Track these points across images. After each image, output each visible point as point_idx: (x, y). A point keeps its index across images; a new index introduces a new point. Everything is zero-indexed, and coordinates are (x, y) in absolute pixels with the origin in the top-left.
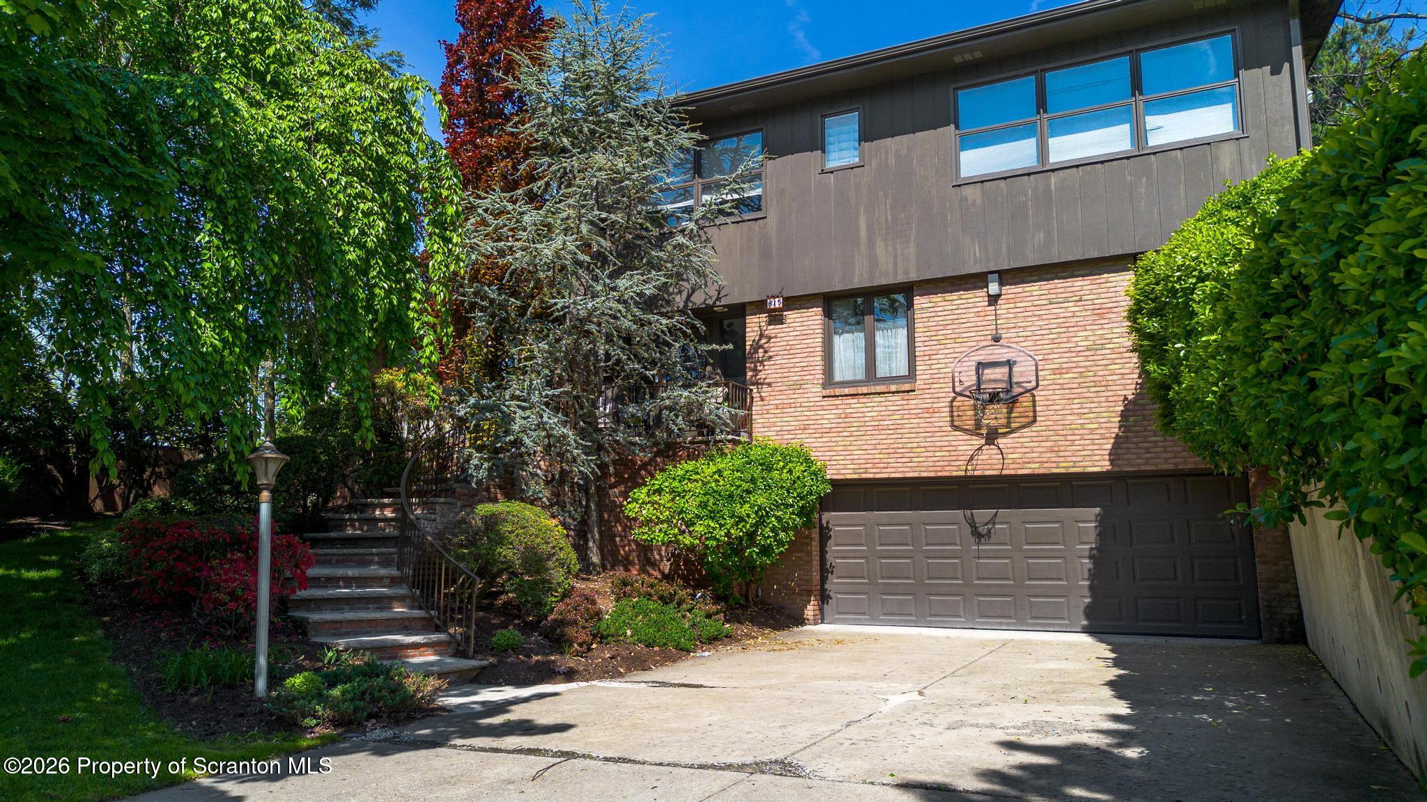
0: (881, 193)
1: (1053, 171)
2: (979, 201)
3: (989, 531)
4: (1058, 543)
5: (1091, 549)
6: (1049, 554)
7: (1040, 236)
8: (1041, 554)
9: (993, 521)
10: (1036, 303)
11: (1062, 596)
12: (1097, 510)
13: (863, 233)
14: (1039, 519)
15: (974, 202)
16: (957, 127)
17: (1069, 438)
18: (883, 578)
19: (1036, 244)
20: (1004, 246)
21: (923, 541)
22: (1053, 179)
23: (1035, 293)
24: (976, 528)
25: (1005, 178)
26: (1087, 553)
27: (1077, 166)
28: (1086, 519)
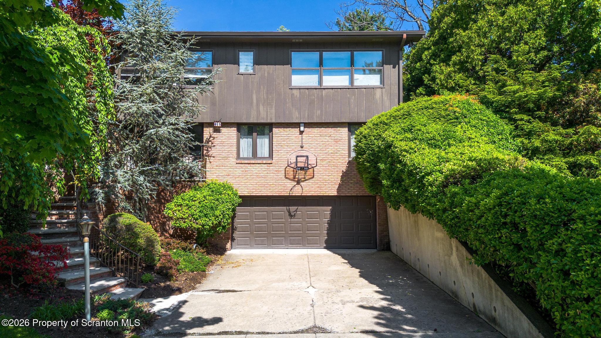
0: (262, 87)
1: (324, 89)
2: (298, 96)
3: (295, 214)
4: (317, 219)
5: (328, 220)
6: (314, 222)
7: (319, 112)
8: (311, 222)
9: (296, 211)
10: (316, 135)
11: (318, 237)
12: (331, 207)
13: (255, 101)
14: (312, 210)
15: (296, 96)
16: (291, 66)
17: (325, 183)
18: (256, 231)
19: (317, 115)
20: (307, 114)
21: (271, 218)
22: (324, 92)
23: (315, 132)
24: (290, 213)
25: (308, 89)
26: (327, 222)
27: (332, 89)
28: (327, 210)
